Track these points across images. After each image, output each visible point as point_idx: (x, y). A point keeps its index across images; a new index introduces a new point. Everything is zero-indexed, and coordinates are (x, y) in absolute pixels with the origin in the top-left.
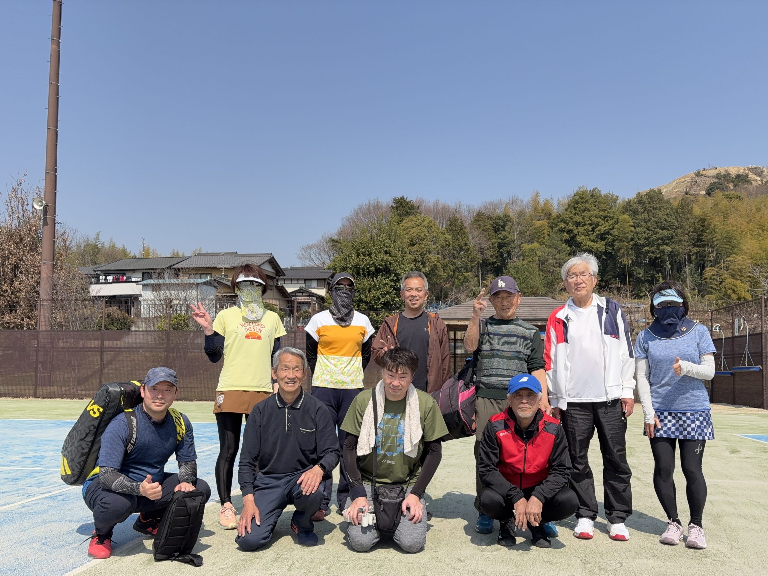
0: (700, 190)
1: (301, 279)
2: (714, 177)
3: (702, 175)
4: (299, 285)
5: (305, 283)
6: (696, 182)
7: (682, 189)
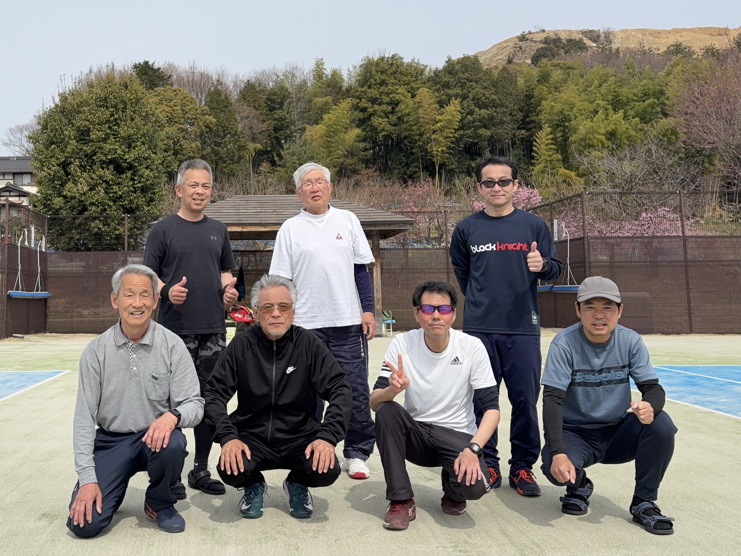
0: (526, 58)
1: (9, 173)
2: (541, 42)
3: (527, 40)
4: (6, 182)
5: (13, 179)
6: (521, 49)
7: (504, 57)
